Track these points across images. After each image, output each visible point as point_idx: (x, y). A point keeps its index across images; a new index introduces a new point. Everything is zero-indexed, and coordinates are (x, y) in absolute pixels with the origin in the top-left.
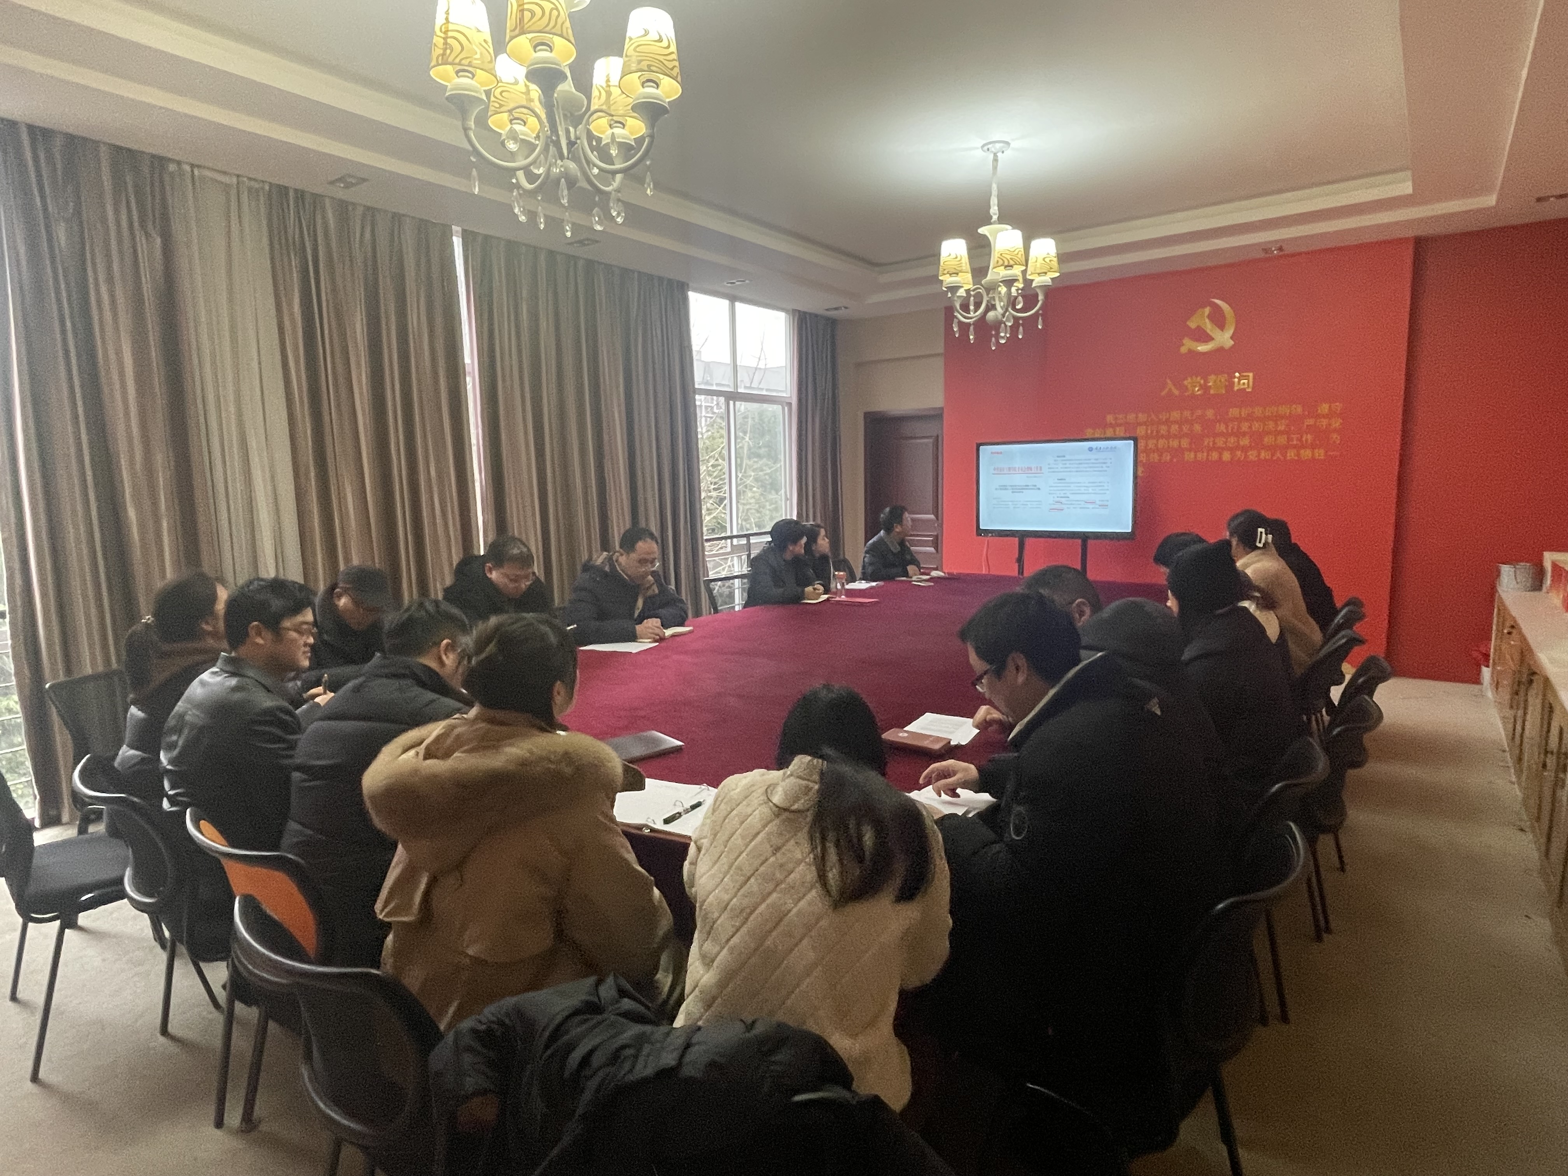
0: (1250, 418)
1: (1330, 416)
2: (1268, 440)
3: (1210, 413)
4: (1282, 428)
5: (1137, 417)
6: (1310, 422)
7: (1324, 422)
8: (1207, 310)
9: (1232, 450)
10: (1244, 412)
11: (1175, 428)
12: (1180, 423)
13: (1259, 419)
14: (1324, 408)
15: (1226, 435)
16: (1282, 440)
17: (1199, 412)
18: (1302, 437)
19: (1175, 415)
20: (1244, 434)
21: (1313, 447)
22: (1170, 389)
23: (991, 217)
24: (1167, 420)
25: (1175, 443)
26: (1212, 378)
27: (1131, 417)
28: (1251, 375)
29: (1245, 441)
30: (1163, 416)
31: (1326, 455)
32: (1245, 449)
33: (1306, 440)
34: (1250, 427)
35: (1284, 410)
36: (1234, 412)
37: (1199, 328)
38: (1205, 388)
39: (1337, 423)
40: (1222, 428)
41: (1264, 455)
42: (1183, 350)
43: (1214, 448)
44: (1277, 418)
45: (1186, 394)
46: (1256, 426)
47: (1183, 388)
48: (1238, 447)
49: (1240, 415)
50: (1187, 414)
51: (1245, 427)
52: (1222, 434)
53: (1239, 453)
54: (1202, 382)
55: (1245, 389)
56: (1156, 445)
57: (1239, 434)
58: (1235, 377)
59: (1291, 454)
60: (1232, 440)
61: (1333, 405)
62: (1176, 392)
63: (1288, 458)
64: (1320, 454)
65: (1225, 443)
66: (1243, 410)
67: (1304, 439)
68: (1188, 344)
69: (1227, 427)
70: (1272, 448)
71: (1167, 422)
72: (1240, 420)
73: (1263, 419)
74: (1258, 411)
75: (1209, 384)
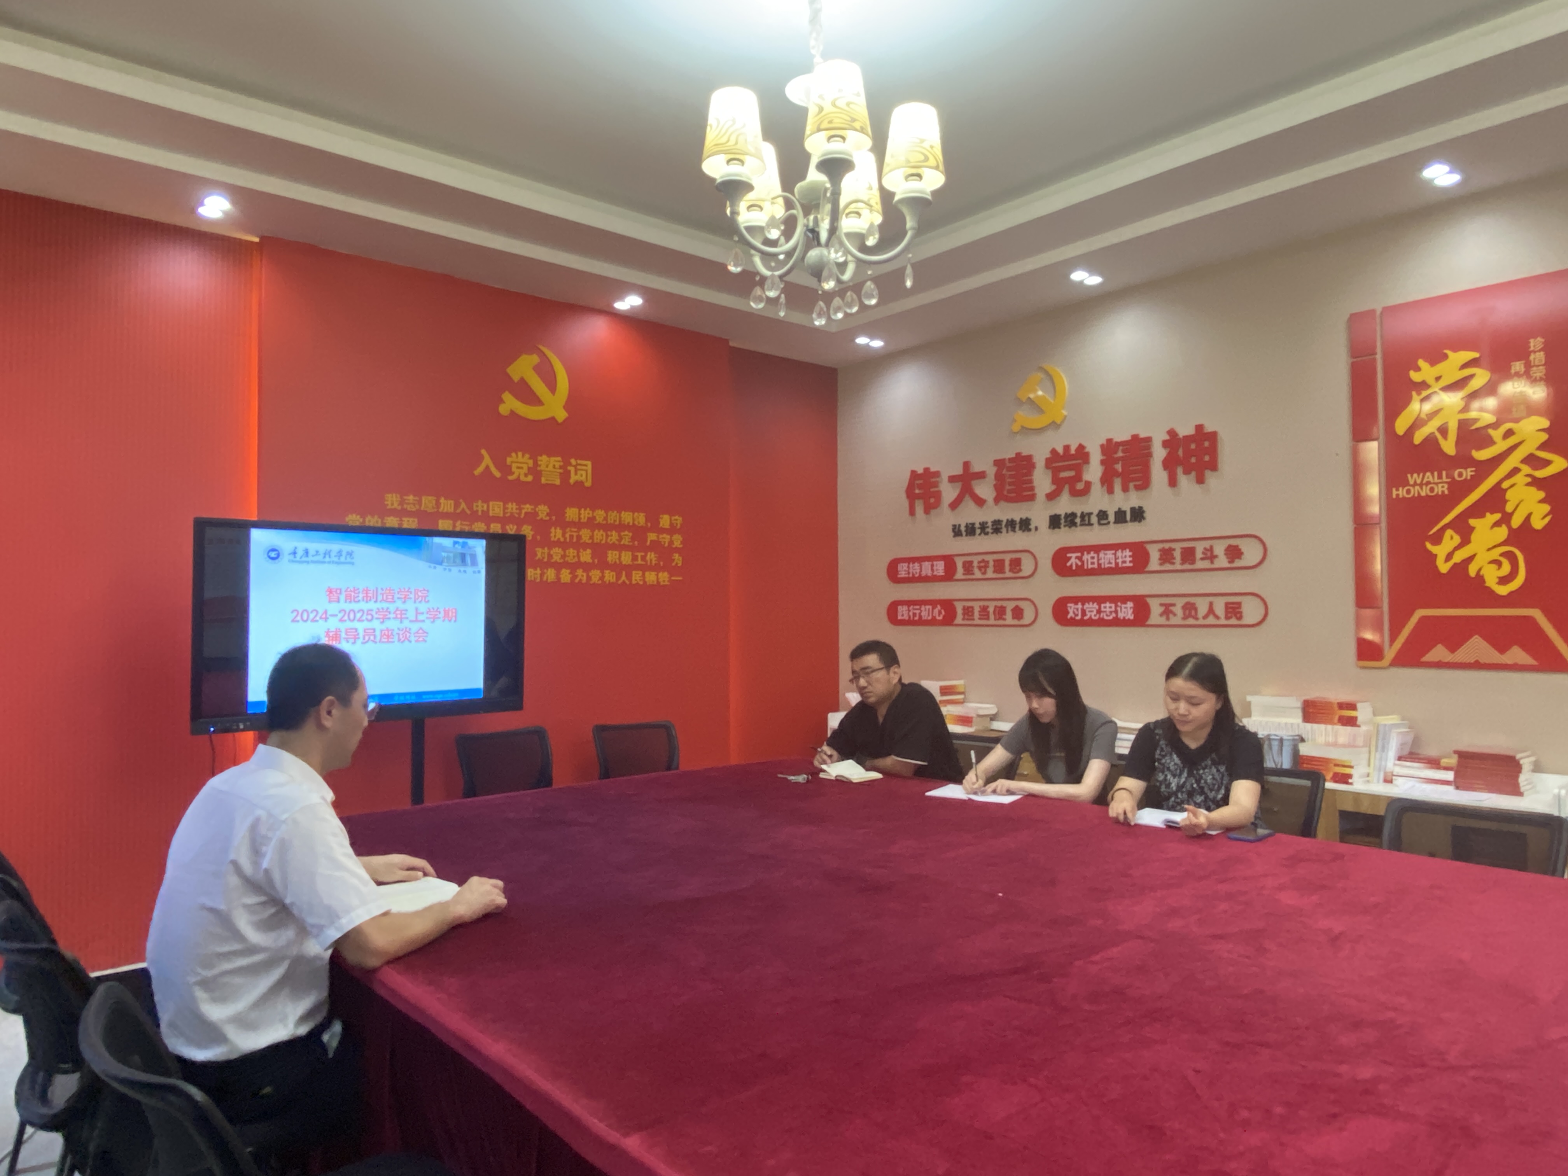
0: (591, 524)
1: (672, 530)
2: (612, 556)
3: (543, 511)
4: (626, 541)
5: (438, 504)
6: (652, 536)
7: (665, 538)
8: (535, 359)
9: (573, 567)
10: (586, 514)
12: (503, 520)
13: (600, 526)
14: (665, 521)
15: (564, 545)
16: (626, 558)
17: (528, 508)
18: (646, 555)
19: (496, 508)
20: (585, 546)
21: (656, 568)
22: (487, 467)
24: (485, 514)
26: (543, 460)
27: (428, 502)
28: (589, 463)
29: (586, 556)
30: (480, 506)
31: (670, 581)
32: (587, 567)
33: (651, 560)
34: (592, 537)
35: (627, 517)
36: (571, 513)
37: (523, 381)
38: (535, 471)
39: (678, 541)
40: (556, 534)
41: (610, 576)
42: (504, 409)
43: (550, 564)
44: (620, 527)
45: (511, 478)
46: (599, 535)
47: (506, 469)
48: (579, 565)
49: (580, 519)
50: (512, 507)
51: (585, 534)
52: (558, 544)
53: (580, 572)
54: (531, 463)
55: (582, 483)
57: (579, 545)
58: (570, 464)
59: (636, 576)
60: (571, 552)
61: (673, 518)
62: (497, 474)
63: (634, 582)
64: (664, 577)
65: (564, 556)
66: (582, 511)
67: (648, 558)
68: (510, 404)
69: (564, 535)
70: (618, 568)
71: (486, 518)
72: (579, 525)
73: (607, 527)
74: (600, 515)
75: (539, 468)
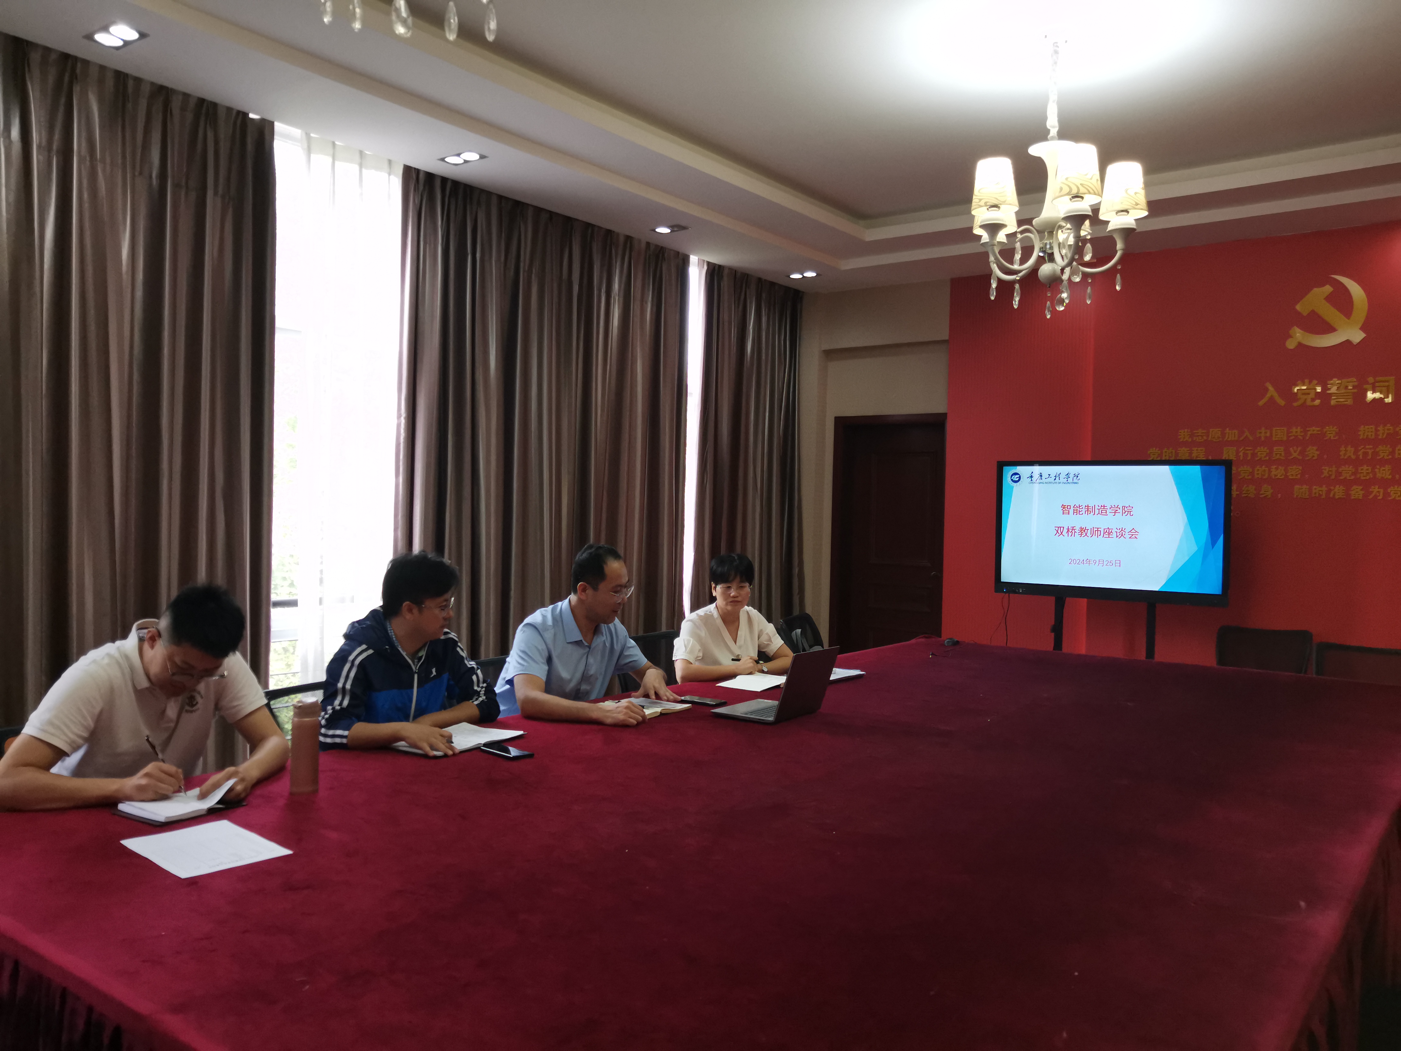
0: (1391, 440)
3: (1331, 432)
5: (1223, 434)
8: (1328, 289)
9: (1367, 484)
10: (1383, 431)
11: (1279, 451)
12: (1287, 444)
15: (1356, 462)
17: (1314, 430)
19: (1280, 433)
20: (1383, 462)
22: (1271, 398)
23: (1048, 131)
24: (1268, 439)
25: (1278, 472)
26: (1334, 383)
27: (1215, 433)
28: (1392, 380)
29: (1384, 472)
30: (1263, 433)
32: (1385, 484)
34: (1392, 453)
36: (1366, 431)
37: (1313, 313)
38: (1324, 395)
40: (1348, 452)
42: (1291, 344)
43: (1338, 481)
45: (1295, 404)
47: (1290, 397)
48: (1374, 481)
49: (1377, 435)
50: (1297, 431)
51: (1384, 450)
52: (1349, 462)
53: (1375, 490)
55: (1382, 399)
56: (1252, 474)
57: (1375, 462)
58: (1367, 383)
60: (1365, 469)
62: (1282, 402)
65: (1354, 474)
66: (1380, 428)
68: (1299, 336)
69: (1356, 452)
72: (1376, 442)
75: (1329, 392)
